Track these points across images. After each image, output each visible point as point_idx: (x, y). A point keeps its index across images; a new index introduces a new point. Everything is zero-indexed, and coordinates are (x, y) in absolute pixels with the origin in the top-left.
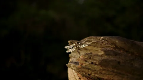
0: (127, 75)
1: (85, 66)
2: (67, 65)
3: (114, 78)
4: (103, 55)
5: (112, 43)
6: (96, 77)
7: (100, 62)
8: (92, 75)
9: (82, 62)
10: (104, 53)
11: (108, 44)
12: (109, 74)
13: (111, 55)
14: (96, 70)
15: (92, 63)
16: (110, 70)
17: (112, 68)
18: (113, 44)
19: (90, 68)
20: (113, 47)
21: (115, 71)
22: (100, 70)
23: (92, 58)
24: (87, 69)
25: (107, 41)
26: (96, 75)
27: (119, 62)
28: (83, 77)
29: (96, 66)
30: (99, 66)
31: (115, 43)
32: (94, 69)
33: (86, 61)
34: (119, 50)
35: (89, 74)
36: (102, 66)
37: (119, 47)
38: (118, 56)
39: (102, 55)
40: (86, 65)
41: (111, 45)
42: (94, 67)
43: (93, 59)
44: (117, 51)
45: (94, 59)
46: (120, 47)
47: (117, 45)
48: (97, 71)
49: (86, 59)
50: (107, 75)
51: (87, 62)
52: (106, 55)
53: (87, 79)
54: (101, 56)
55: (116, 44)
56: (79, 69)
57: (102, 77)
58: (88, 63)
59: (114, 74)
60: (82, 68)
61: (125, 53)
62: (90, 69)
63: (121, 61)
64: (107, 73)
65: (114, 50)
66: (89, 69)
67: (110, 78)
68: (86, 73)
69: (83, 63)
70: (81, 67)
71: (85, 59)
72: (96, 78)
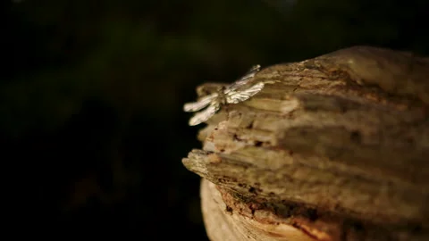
0: (390, 184)
1: (232, 153)
2: (184, 160)
3: (340, 199)
4: (295, 113)
5: (335, 72)
6: (278, 196)
7: (282, 136)
8: (261, 191)
9: (221, 141)
10: (300, 105)
11: (323, 78)
12: (318, 183)
13: (326, 110)
14: (270, 170)
15: (259, 144)
16: (321, 165)
17: (332, 159)
18: (338, 74)
19: (250, 160)
20: (337, 86)
21: (343, 167)
22: (286, 166)
23: (255, 125)
24: (237, 164)
25: (318, 68)
26: (277, 191)
27: (356, 135)
28: (239, 202)
29: (271, 155)
30: (282, 153)
31: (344, 70)
32: (262, 167)
33: (235, 137)
34: (361, 95)
35: (252, 190)
36: (291, 153)
37: (359, 82)
38: (353, 114)
39: (294, 111)
40: (235, 149)
41: (333, 80)
42: (264, 157)
43: (258, 129)
44: (353, 96)
45: (265, 127)
46: (363, 80)
47: (353, 75)
48: (276, 172)
49: (237, 129)
50: (312, 185)
51: (240, 140)
52: (308, 109)
53: (251, 208)
54: (291, 115)
55: (350, 72)
56: (214, 168)
57: (298, 197)
58: (241, 145)
59: (338, 181)
60: (221, 162)
61: (384, 102)
62: (251, 165)
63: (366, 131)
64: (313, 179)
65: (339, 94)
66: (246, 166)
67: (324, 201)
68: (240, 185)
69: (225, 146)
70: (218, 160)
71: (234, 131)
72: (279, 203)
